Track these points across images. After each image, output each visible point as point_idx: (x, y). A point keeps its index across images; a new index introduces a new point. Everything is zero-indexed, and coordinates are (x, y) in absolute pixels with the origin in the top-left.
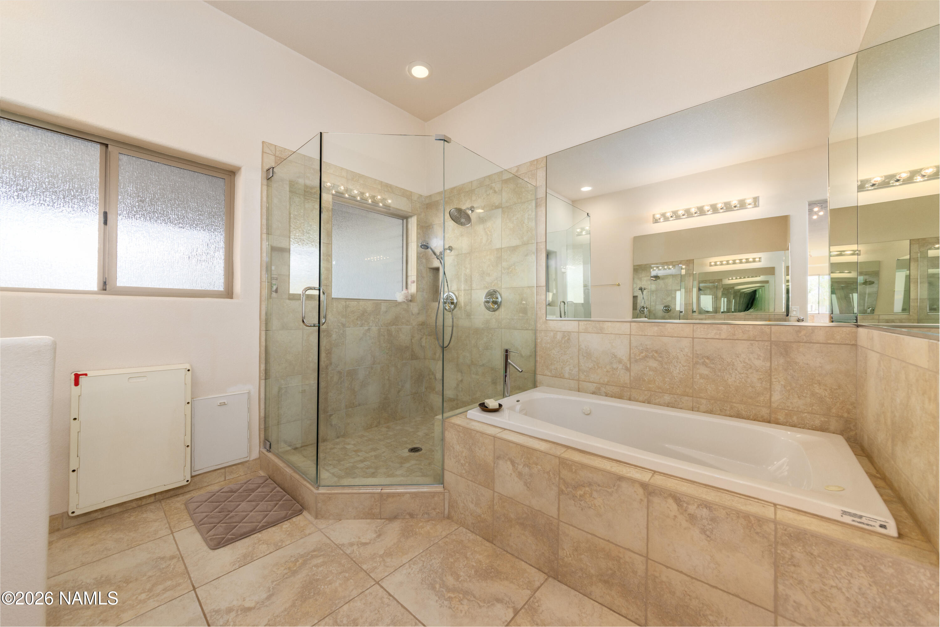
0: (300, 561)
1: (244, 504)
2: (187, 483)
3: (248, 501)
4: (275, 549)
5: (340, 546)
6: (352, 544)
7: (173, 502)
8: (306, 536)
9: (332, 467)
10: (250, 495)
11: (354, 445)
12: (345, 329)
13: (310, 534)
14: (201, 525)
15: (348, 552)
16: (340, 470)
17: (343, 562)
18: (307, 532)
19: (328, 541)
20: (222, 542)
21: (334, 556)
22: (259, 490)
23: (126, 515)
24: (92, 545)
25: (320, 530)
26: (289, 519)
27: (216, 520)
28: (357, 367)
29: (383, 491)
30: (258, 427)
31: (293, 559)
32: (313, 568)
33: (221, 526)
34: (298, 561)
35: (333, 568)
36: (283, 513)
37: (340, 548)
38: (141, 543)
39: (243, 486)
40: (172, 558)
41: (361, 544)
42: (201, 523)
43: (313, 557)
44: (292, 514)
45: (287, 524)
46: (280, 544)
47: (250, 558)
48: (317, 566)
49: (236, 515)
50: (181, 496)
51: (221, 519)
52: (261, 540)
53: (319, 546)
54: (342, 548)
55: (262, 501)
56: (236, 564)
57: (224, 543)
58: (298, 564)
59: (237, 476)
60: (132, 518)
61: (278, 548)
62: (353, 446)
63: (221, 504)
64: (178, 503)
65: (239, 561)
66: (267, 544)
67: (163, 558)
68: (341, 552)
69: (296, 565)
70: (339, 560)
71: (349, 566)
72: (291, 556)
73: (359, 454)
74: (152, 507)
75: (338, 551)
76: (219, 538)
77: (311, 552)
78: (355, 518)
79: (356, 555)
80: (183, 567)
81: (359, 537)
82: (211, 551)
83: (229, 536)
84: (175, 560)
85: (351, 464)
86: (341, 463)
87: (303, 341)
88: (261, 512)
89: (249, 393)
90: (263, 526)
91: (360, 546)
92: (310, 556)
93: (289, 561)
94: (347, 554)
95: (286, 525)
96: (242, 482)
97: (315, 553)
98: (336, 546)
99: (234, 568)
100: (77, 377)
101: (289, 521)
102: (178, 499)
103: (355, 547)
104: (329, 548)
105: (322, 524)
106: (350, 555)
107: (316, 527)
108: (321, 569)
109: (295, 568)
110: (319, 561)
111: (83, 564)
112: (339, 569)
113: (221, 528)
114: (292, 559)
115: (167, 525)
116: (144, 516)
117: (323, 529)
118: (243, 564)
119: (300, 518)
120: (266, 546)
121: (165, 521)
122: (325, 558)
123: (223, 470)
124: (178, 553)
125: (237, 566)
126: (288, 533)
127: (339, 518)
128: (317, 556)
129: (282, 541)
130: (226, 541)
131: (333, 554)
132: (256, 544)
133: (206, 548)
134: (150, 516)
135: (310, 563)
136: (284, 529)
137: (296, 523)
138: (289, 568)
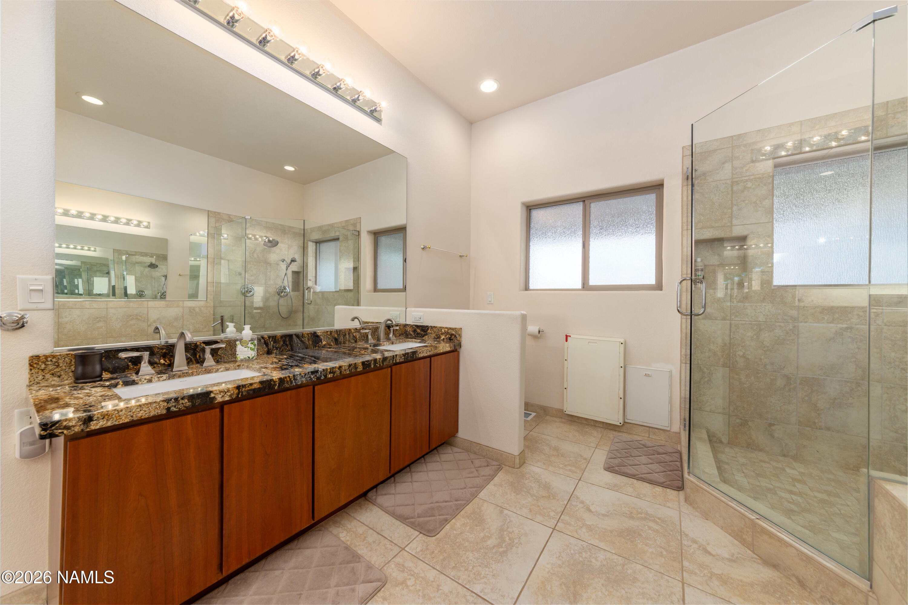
0: (643, 515)
1: (644, 457)
2: (620, 425)
3: (648, 458)
4: (636, 496)
5: (683, 534)
6: (694, 541)
7: (610, 433)
8: (664, 506)
9: (743, 475)
10: (654, 455)
11: (801, 474)
12: (796, 324)
13: (669, 507)
14: (610, 453)
15: (685, 542)
16: (748, 483)
17: (672, 543)
18: (669, 504)
19: (678, 523)
20: (611, 469)
21: (670, 534)
22: (663, 455)
23: (587, 427)
24: (565, 432)
25: (680, 512)
26: (665, 487)
27: (619, 455)
28: (821, 376)
29: (757, 521)
30: (679, 405)
31: (640, 511)
32: (646, 527)
33: (618, 460)
34: (642, 514)
35: (659, 540)
36: (662, 480)
37: (681, 535)
38: (581, 443)
39: (655, 447)
40: (585, 459)
41: (703, 549)
42: (611, 451)
43: (654, 521)
44: (668, 485)
45: (660, 489)
46: (642, 496)
47: (617, 488)
48: (650, 528)
49: (633, 460)
50: (617, 432)
51: (622, 456)
52: (633, 485)
53: (666, 519)
54: (683, 536)
55: (657, 463)
56: (607, 485)
57: (611, 470)
58: (639, 515)
59: (659, 439)
60: (587, 430)
61: (638, 497)
62: (798, 473)
63: (631, 449)
64: (612, 434)
65: (610, 485)
66: (634, 490)
67: (581, 456)
68: (679, 538)
69: (638, 515)
70: (670, 540)
71: (674, 550)
72: (640, 508)
73: (797, 484)
74: (599, 430)
75: (677, 534)
76: (611, 465)
77: (657, 517)
78: (722, 528)
79: (689, 550)
80: (585, 467)
81: (708, 543)
82: (603, 469)
83: (616, 468)
84: (585, 461)
85: (772, 487)
86: (759, 478)
87: (730, 332)
88: (650, 469)
89: (671, 372)
90: (641, 478)
91: (701, 549)
92: (653, 519)
93: (636, 509)
94: (681, 543)
95: (658, 489)
96: (656, 444)
97: (658, 520)
98: (679, 531)
99: (605, 486)
100: (567, 336)
101: (664, 488)
102: (614, 433)
103: (695, 546)
104: (673, 527)
105: (686, 509)
106: (683, 545)
107: (680, 508)
108: (650, 531)
109: (635, 516)
110: (657, 527)
111: (557, 437)
112: (663, 544)
113: (617, 461)
114: (638, 510)
115: (597, 443)
116: (593, 432)
117: (683, 512)
118: (610, 488)
119: (675, 493)
120: (633, 490)
121: (598, 440)
122: (662, 529)
123: (648, 429)
124: (589, 459)
125: (607, 487)
126: (654, 494)
127: (706, 516)
128: (657, 523)
129: (645, 495)
130: (613, 470)
131: (671, 533)
132: (628, 484)
133: (602, 466)
134: (595, 433)
135: (648, 522)
136: (654, 490)
137: (667, 493)
138: (631, 513)
